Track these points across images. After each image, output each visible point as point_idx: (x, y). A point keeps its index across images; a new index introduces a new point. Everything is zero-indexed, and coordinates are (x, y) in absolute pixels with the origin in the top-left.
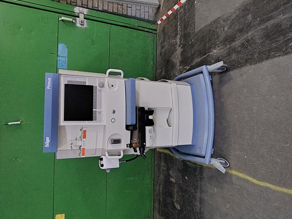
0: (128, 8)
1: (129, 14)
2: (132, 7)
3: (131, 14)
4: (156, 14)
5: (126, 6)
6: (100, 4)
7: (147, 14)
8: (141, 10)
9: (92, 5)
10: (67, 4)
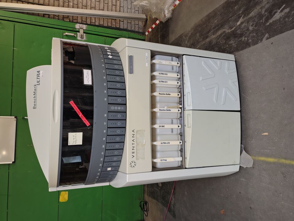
0: (121, 22)
2: (124, 21)
3: (123, 27)
4: (144, 26)
5: (119, 20)
6: (96, 20)
7: (137, 26)
8: (132, 23)
9: (90, 21)
10: (70, 21)
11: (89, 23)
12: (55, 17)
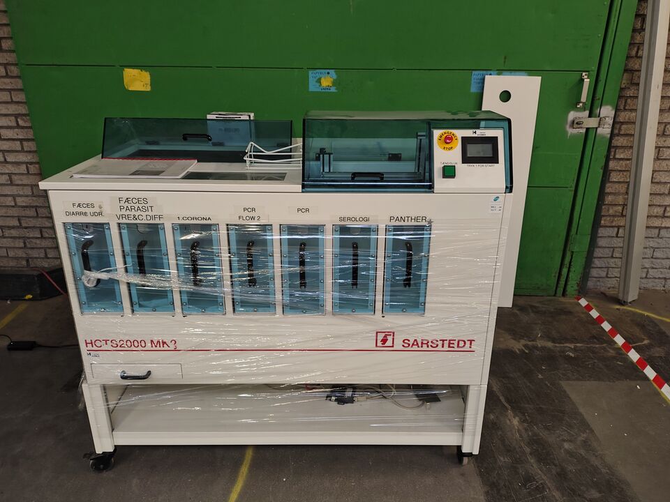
0: (616, 229)
1: (602, 232)
3: (601, 237)
4: (603, 294)
5: (621, 224)
6: (624, 163)
7: (604, 274)
8: (613, 260)
9: (619, 144)
10: (622, 89)
11: (615, 143)
12: (636, 49)
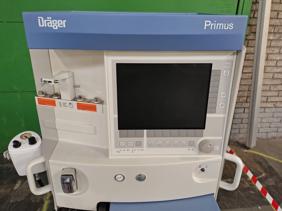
0: (243, 109)
2: (245, 114)
4: (238, 142)
5: (246, 106)
7: (237, 132)
8: (242, 125)
10: (247, 35)
12: (253, 13)
